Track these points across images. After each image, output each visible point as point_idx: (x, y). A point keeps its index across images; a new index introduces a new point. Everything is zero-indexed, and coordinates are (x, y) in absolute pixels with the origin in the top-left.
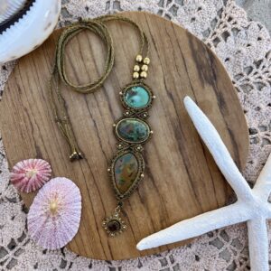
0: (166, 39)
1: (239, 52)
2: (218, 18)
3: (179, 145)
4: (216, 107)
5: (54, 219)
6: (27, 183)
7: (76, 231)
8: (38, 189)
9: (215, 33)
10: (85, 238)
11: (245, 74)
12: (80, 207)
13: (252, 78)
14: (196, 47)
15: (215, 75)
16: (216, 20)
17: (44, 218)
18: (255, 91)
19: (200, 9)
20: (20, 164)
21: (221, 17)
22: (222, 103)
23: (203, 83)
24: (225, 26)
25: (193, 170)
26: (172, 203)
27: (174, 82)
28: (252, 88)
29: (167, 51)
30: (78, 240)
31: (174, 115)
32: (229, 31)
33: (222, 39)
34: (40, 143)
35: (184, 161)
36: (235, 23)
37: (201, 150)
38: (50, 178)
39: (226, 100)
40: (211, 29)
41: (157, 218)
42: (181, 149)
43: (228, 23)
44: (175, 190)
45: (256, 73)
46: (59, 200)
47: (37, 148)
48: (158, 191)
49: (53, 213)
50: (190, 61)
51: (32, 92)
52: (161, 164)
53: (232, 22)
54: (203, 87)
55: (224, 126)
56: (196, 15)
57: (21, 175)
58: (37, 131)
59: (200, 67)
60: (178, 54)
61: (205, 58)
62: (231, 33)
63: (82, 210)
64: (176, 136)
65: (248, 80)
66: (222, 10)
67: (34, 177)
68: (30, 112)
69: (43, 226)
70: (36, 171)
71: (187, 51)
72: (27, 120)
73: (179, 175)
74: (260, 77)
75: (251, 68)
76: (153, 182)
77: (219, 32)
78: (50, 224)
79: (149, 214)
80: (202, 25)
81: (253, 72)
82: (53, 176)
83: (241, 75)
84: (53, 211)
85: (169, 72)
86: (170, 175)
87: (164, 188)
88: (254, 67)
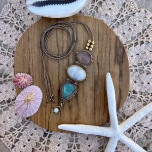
0: (105, 36)
1: (145, 53)
2: (142, 33)
3: (95, 88)
4: (117, 76)
5: (27, 104)
6: (20, 84)
7: (36, 112)
8: (24, 88)
9: (137, 40)
10: (39, 116)
11: (143, 65)
12: (41, 102)
13: (146, 68)
14: (118, 45)
15: (122, 61)
16: (140, 34)
17: (23, 102)
18: (145, 75)
19: (135, 25)
20: (19, 74)
21: (143, 33)
22: (121, 75)
23: (115, 63)
24: (143, 38)
25: (97, 102)
26: (82, 113)
27: (102, 58)
28: (144, 72)
29: (104, 42)
30: (36, 116)
31: (97, 74)
32: (145, 41)
33: (139, 44)
34: (31, 67)
35: (94, 96)
36: (149, 39)
37: (104, 94)
38: (31, 85)
39: (123, 75)
40: (136, 37)
41: (74, 117)
42: (95, 90)
43: (145, 37)
44: (86, 108)
45: (149, 66)
46: (32, 96)
47: (29, 69)
48: (78, 106)
49: (28, 101)
50: (113, 51)
51: (34, 42)
52: (83, 95)
53: (147, 38)
54: (115, 65)
55: (118, 86)
56: (132, 28)
57: (18, 80)
58: (31, 61)
59: (116, 55)
60: (108, 45)
61: (120, 51)
62: (145, 43)
63: (41, 104)
64: (94, 84)
65: (143, 68)
66: (145, 30)
67: (24, 82)
68: (31, 51)
69: (22, 105)
70: (26, 80)
71: (113, 45)
72: (28, 54)
73: (90, 102)
74: (150, 69)
75: (147, 63)
76: (77, 101)
77: (140, 40)
78: (25, 106)
79: (71, 114)
80: (133, 34)
81: (148, 65)
82: (33, 84)
83: (141, 64)
84: (28, 100)
85: (101, 53)
86: (86, 101)
87: (81, 106)
88: (149, 63)
